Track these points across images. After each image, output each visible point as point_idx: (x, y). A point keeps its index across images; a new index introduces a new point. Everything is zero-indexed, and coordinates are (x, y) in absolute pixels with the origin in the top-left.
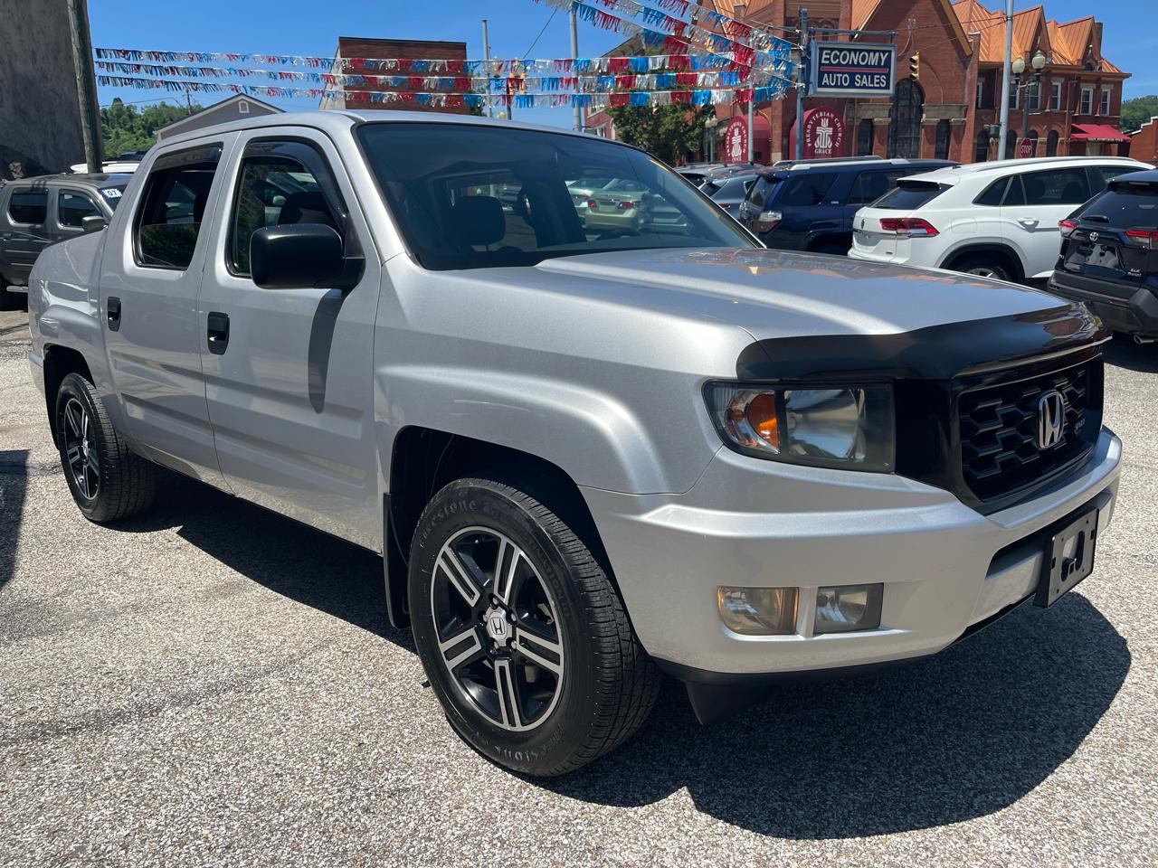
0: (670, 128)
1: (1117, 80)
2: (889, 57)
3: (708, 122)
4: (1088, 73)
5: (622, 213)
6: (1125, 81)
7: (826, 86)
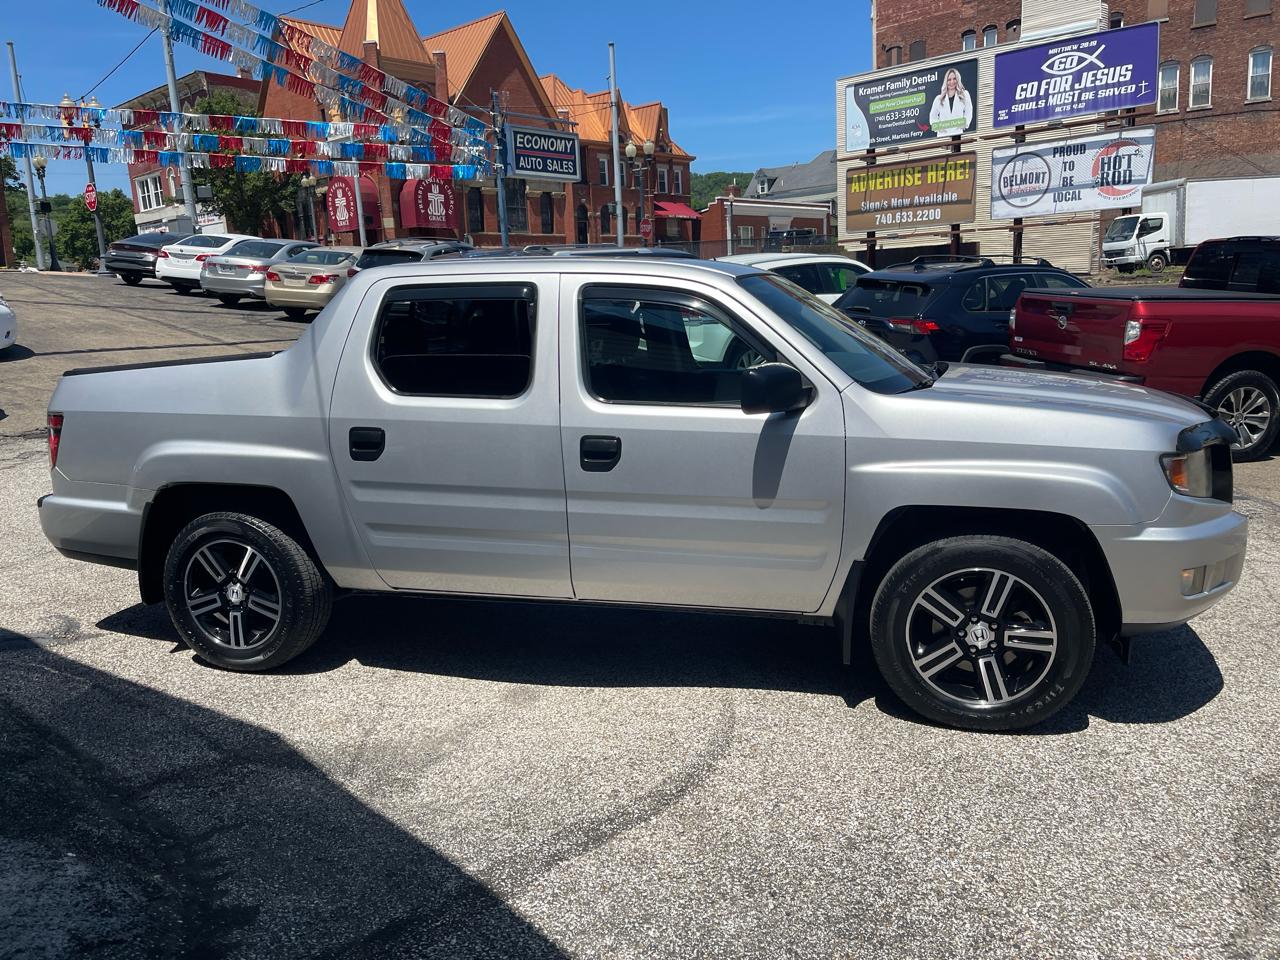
0: (258, 184)
1: (685, 161)
2: (573, 144)
3: (304, 180)
4: (661, 154)
5: (316, 288)
6: (691, 163)
7: (523, 168)
